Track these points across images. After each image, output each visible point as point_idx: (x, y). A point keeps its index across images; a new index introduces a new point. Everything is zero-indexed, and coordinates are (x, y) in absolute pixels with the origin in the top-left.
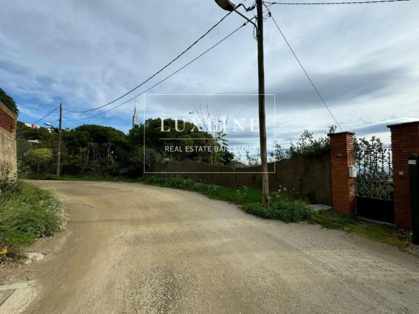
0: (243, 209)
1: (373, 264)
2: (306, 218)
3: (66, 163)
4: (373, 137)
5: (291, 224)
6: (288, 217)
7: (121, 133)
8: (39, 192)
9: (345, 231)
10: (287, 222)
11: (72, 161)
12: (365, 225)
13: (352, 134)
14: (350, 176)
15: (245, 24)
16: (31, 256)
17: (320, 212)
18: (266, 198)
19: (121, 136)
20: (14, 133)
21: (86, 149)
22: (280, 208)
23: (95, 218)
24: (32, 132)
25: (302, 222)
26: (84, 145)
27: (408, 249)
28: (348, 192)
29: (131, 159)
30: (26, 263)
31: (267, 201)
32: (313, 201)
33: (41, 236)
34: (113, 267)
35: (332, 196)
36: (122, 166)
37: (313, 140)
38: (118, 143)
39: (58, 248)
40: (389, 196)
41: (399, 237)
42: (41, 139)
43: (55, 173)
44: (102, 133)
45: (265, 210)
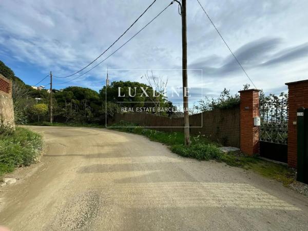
0: (170, 149)
1: (256, 196)
2: (215, 157)
3: (57, 114)
4: (282, 93)
5: (202, 161)
6: (201, 156)
7: (94, 92)
8: (29, 135)
9: (244, 168)
10: (200, 160)
11: (60, 113)
12: (263, 164)
13: (257, 91)
14: (255, 125)
15: (172, 3)
16: (6, 180)
17: (229, 153)
18: (187, 140)
19: (95, 94)
20: (11, 93)
21: (69, 104)
22: (196, 149)
23: (64, 153)
24: (35, 92)
25: (211, 161)
26: (68, 101)
27: (292, 185)
28: (252, 138)
29: (100, 111)
30: (2, 185)
31: (187, 144)
32: (225, 144)
33: (21, 166)
34: (59, 190)
35: (240, 140)
36: (96, 116)
37: (230, 96)
38: (92, 100)
39: (29, 175)
40: (286, 141)
41: (287, 175)
42: (42, 98)
43: (49, 121)
44: (82, 92)
45: (184, 151)
